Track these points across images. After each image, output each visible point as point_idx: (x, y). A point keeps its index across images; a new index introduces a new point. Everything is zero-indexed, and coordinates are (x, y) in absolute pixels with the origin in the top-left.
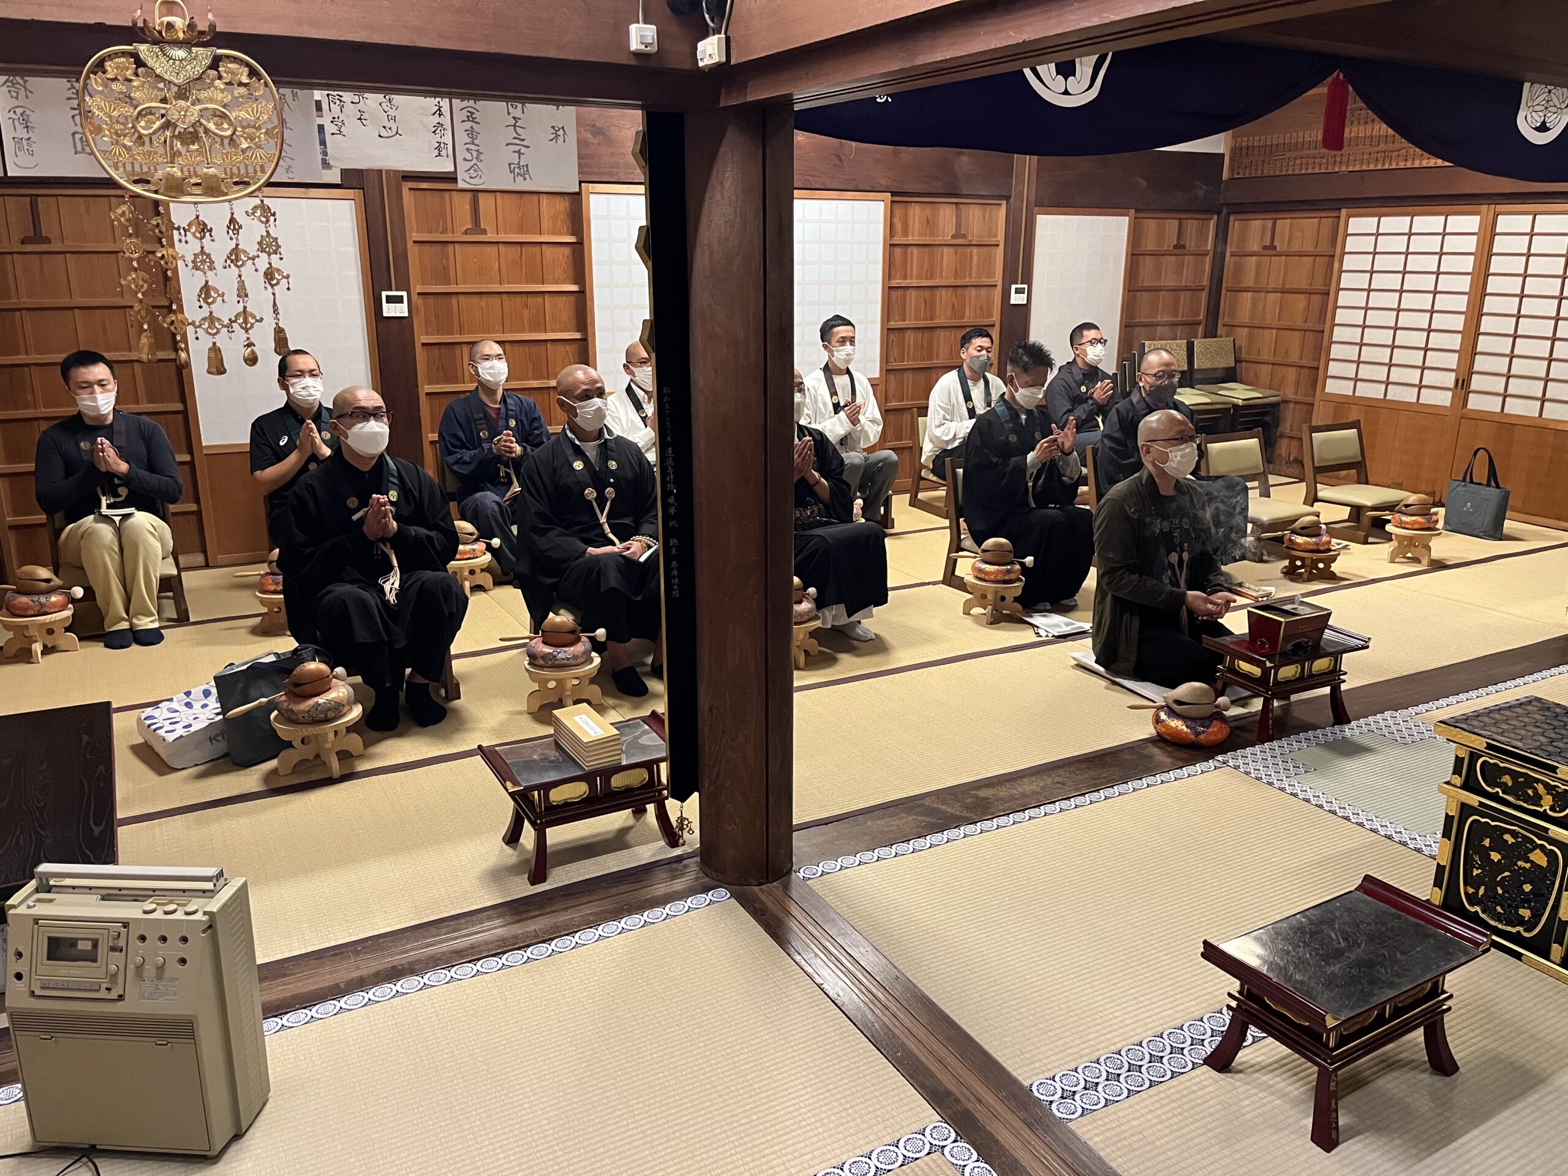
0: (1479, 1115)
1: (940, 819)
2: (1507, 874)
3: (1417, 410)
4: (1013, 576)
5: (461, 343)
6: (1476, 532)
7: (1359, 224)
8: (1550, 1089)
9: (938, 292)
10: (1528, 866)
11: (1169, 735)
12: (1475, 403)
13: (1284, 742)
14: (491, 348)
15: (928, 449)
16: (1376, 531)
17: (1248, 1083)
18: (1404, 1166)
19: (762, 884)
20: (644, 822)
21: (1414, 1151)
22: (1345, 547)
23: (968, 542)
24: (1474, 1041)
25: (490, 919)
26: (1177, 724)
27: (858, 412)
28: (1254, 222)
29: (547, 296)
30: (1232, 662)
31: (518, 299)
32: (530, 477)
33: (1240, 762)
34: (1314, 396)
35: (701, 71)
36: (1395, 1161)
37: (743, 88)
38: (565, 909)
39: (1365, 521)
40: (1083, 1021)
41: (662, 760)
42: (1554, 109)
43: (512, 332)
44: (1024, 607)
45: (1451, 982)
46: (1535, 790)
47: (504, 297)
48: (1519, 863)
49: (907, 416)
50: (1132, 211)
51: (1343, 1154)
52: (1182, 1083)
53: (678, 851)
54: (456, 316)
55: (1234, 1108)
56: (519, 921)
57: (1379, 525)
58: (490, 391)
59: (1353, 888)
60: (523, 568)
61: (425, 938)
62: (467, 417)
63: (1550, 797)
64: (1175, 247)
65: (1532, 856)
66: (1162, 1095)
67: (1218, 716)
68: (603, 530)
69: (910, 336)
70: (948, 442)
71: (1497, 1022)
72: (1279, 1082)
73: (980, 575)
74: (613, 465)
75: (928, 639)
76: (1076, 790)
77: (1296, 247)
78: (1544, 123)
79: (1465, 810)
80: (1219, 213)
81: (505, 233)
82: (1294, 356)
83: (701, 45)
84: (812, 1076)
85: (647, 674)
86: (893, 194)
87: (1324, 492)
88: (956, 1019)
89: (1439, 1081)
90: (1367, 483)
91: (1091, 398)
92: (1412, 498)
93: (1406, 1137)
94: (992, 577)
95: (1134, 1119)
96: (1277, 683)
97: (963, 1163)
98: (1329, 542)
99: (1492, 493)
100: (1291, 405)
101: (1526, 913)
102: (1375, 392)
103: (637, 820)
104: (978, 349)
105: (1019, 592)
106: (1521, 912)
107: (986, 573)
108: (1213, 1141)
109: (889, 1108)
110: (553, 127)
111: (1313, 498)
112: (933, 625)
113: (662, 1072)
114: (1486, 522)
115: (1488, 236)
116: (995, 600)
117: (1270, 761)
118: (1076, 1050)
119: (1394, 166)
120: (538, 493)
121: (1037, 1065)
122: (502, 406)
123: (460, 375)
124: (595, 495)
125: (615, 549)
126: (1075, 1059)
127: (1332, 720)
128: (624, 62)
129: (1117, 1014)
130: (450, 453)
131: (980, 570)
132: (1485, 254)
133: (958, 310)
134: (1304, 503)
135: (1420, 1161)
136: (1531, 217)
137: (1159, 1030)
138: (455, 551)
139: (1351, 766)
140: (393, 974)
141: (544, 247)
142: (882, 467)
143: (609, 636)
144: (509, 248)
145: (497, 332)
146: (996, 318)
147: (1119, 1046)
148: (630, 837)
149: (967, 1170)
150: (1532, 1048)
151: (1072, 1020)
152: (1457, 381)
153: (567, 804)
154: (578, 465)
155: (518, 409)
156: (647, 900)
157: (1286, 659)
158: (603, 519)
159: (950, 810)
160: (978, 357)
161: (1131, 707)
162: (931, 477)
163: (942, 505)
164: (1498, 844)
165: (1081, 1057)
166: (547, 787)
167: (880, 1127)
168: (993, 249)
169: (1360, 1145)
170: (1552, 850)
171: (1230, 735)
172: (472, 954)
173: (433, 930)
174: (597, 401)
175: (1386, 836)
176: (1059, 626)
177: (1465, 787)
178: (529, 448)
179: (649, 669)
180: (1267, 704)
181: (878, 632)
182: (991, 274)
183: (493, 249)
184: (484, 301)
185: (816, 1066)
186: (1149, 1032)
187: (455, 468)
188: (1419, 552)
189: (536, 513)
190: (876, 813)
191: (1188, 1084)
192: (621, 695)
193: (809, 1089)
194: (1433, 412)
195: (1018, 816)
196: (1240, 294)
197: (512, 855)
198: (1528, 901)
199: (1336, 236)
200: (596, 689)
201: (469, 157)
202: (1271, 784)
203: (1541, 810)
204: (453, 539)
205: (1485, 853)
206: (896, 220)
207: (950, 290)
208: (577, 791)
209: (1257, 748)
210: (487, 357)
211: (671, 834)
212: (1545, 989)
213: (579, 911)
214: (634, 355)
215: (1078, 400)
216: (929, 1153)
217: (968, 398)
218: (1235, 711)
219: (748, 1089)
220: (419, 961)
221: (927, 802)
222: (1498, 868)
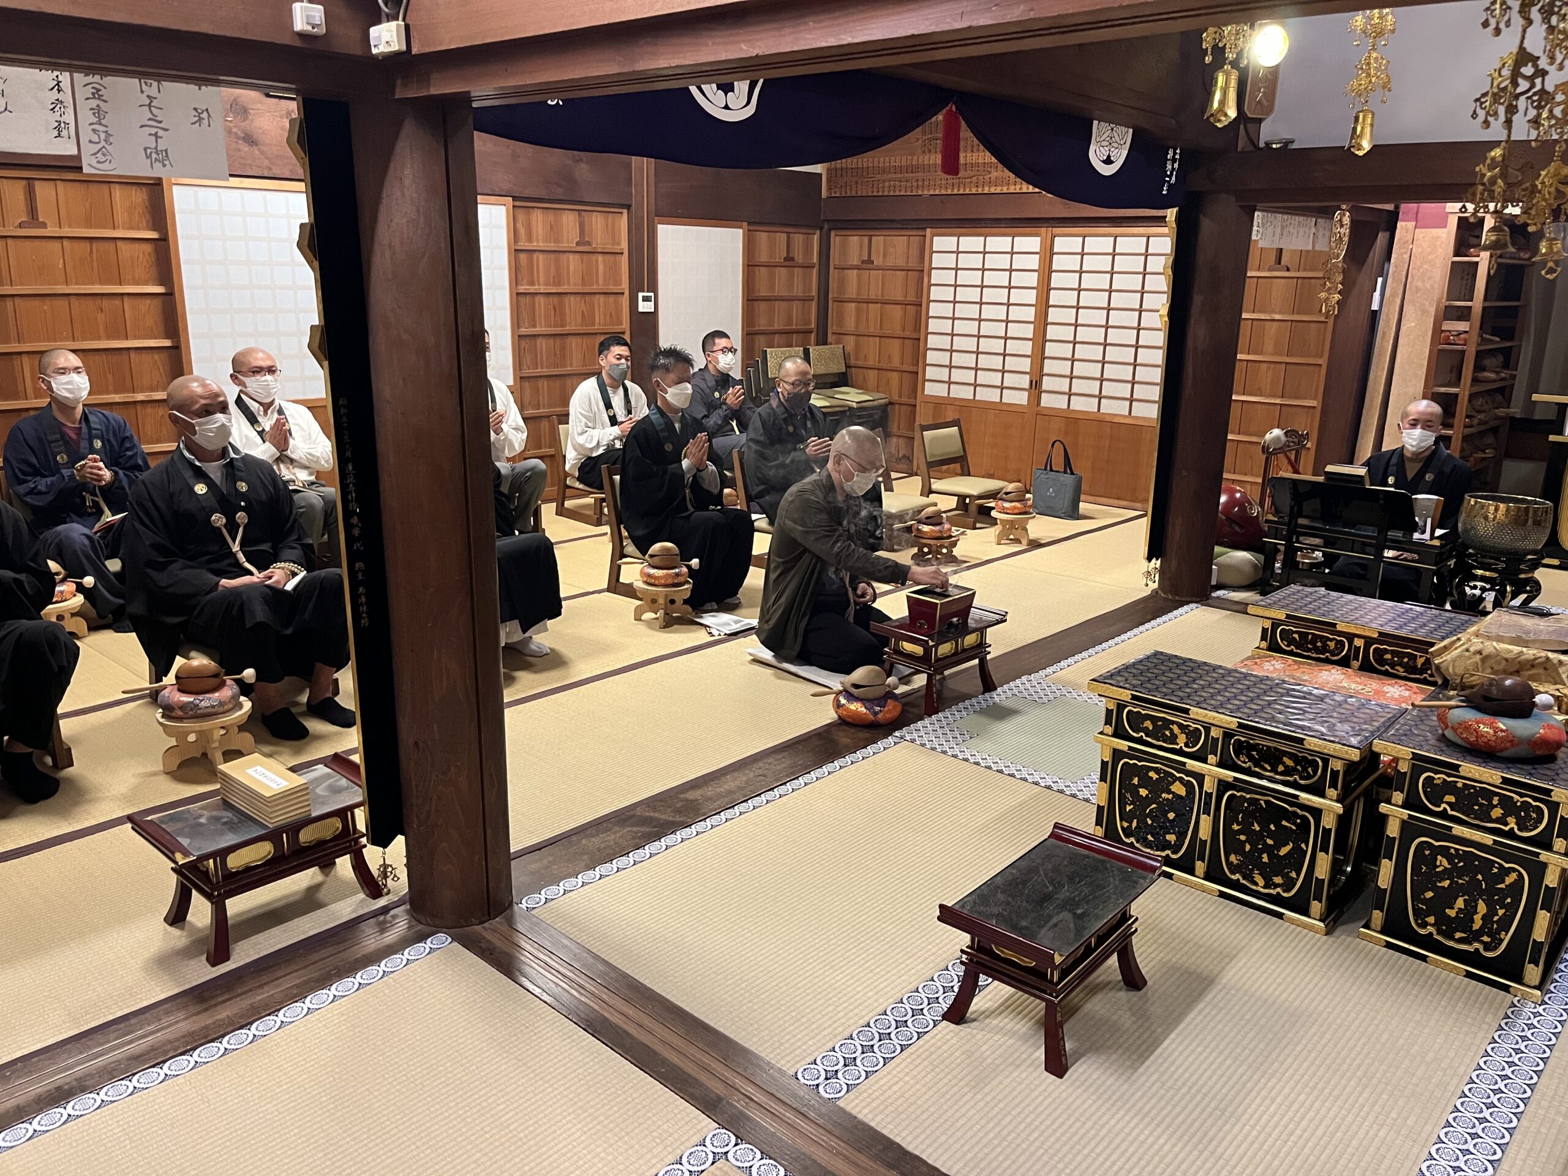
0: (1172, 1019)
1: (655, 827)
2: (1154, 806)
3: (1000, 409)
4: (681, 579)
5: (20, 353)
6: (1059, 514)
7: (942, 242)
8: (1220, 987)
9: (566, 299)
10: (1170, 796)
11: (849, 717)
12: (1047, 401)
13: (947, 713)
14: (67, 360)
15: (572, 459)
16: (981, 517)
17: (983, 1030)
18: (1124, 1078)
19: (484, 922)
20: (335, 876)
21: (1128, 1063)
22: (963, 533)
23: (630, 548)
24: (1153, 955)
25: (167, 1013)
26: (856, 707)
27: (501, 421)
28: (851, 238)
29: (126, 299)
30: (897, 643)
31: (90, 302)
32: (140, 504)
33: (915, 735)
34: (915, 398)
35: (374, 58)
36: (1117, 1075)
37: (426, 80)
38: (261, 986)
39: (973, 509)
40: (830, 1002)
41: (358, 805)
42: (1115, 145)
43: (84, 339)
44: (694, 608)
45: (1135, 909)
46: (1172, 731)
47: (73, 299)
48: (1163, 795)
49: (545, 425)
50: (745, 224)
51: (1074, 1078)
52: (928, 1042)
53: (382, 902)
54: (12, 322)
55: (977, 1054)
56: (206, 1010)
57: (984, 513)
58: (66, 407)
59: (1046, 836)
60: (137, 608)
61: (90, 1048)
62: (40, 440)
63: (1184, 736)
64: (786, 259)
65: (1173, 788)
66: (913, 1056)
67: (890, 695)
68: (237, 560)
69: (542, 343)
70: (592, 450)
71: (1166, 936)
72: (1005, 1022)
73: (649, 580)
74: (243, 487)
75: (603, 648)
76: (777, 780)
77: (890, 262)
78: (1109, 156)
79: (1117, 754)
80: (821, 229)
81: (70, 226)
82: (896, 363)
83: (374, 31)
84: (579, 1111)
85: (303, 714)
86: (515, 198)
87: (936, 485)
88: (711, 1024)
89: (1134, 996)
90: (969, 475)
91: (724, 403)
92: (1011, 487)
93: (1120, 1052)
94: (663, 582)
95: (894, 1084)
96: (938, 660)
97: (748, 1165)
98: (950, 529)
99: (1068, 479)
100: (897, 407)
101: (1171, 838)
102: (966, 393)
103: (327, 875)
104: (616, 357)
105: (688, 595)
106: (1168, 837)
107: (656, 578)
108: (966, 1089)
109: (665, 1127)
110: (195, 109)
111: (928, 491)
112: (606, 632)
113: (414, 1143)
114: (1066, 504)
115: (1048, 254)
116: (666, 604)
117: (940, 732)
118: (829, 1030)
119: (967, 192)
120: (152, 521)
121: (797, 1052)
122: (84, 425)
123: (21, 387)
124: (224, 520)
125: (254, 579)
126: (831, 1040)
127: (981, 688)
128: (287, 43)
129: (859, 989)
130: (21, 482)
131: (649, 576)
132: (1046, 271)
133: (588, 317)
134: (921, 495)
135: (1136, 1070)
136: (1081, 239)
137: (898, 996)
138: (52, 593)
139: (1005, 728)
140: (60, 1096)
141: (120, 243)
142: (530, 477)
143: (259, 677)
144: (76, 245)
145: (66, 339)
146: (625, 325)
147: (866, 1019)
148: (322, 895)
149: (754, 1170)
150: (1198, 954)
151: (819, 1003)
152: (1031, 382)
153: (248, 869)
154: (201, 489)
155: (104, 429)
156: (357, 961)
157: (942, 639)
158: (236, 548)
159: (662, 817)
160: (618, 365)
161: (813, 695)
162: (577, 485)
163: (590, 512)
164: (1146, 782)
165: (835, 1037)
166: (223, 854)
167: (660, 1148)
168: (618, 257)
169: (1085, 1066)
170: (1188, 781)
171: (903, 711)
172: (157, 1057)
173: (98, 1037)
174: (220, 417)
175: (1046, 787)
176: (728, 624)
177: (1115, 735)
178: (121, 472)
179: (304, 708)
180: (930, 678)
181: (552, 646)
182: (618, 282)
183: (56, 245)
184: (46, 305)
185: (581, 1100)
186: (891, 1000)
187: (28, 499)
188: (1019, 533)
189: (152, 545)
190: (589, 831)
191: (933, 1041)
192: (274, 740)
193: (579, 1126)
194: (1012, 410)
195: (729, 813)
196: (846, 304)
197: (180, 937)
198: (1173, 827)
199: (924, 253)
200: (248, 737)
201: (95, 138)
202: (944, 752)
203: (1178, 747)
204: (49, 582)
205: (1134, 790)
206: (519, 225)
207: (578, 298)
208: (260, 852)
209: (927, 721)
210: (63, 371)
211: (372, 885)
212: (1196, 901)
213: (277, 986)
214: (243, 364)
215: (712, 406)
216: (713, 1163)
217: (608, 405)
218: (902, 689)
219: (513, 1141)
220: (89, 1076)
221: (639, 811)
222: (1147, 801)
